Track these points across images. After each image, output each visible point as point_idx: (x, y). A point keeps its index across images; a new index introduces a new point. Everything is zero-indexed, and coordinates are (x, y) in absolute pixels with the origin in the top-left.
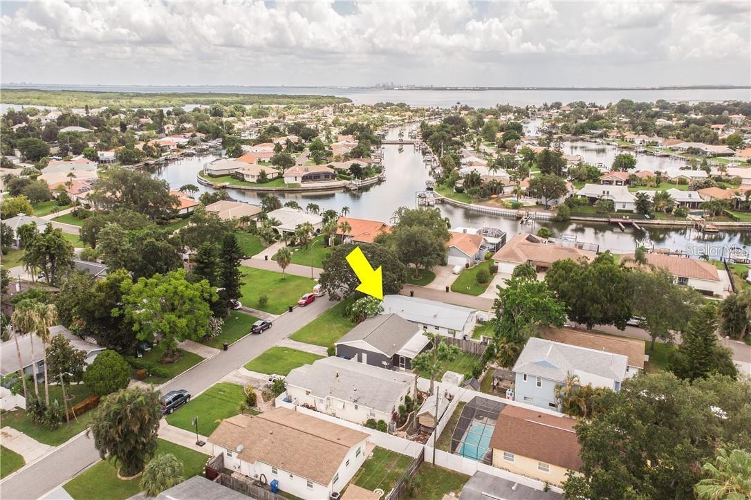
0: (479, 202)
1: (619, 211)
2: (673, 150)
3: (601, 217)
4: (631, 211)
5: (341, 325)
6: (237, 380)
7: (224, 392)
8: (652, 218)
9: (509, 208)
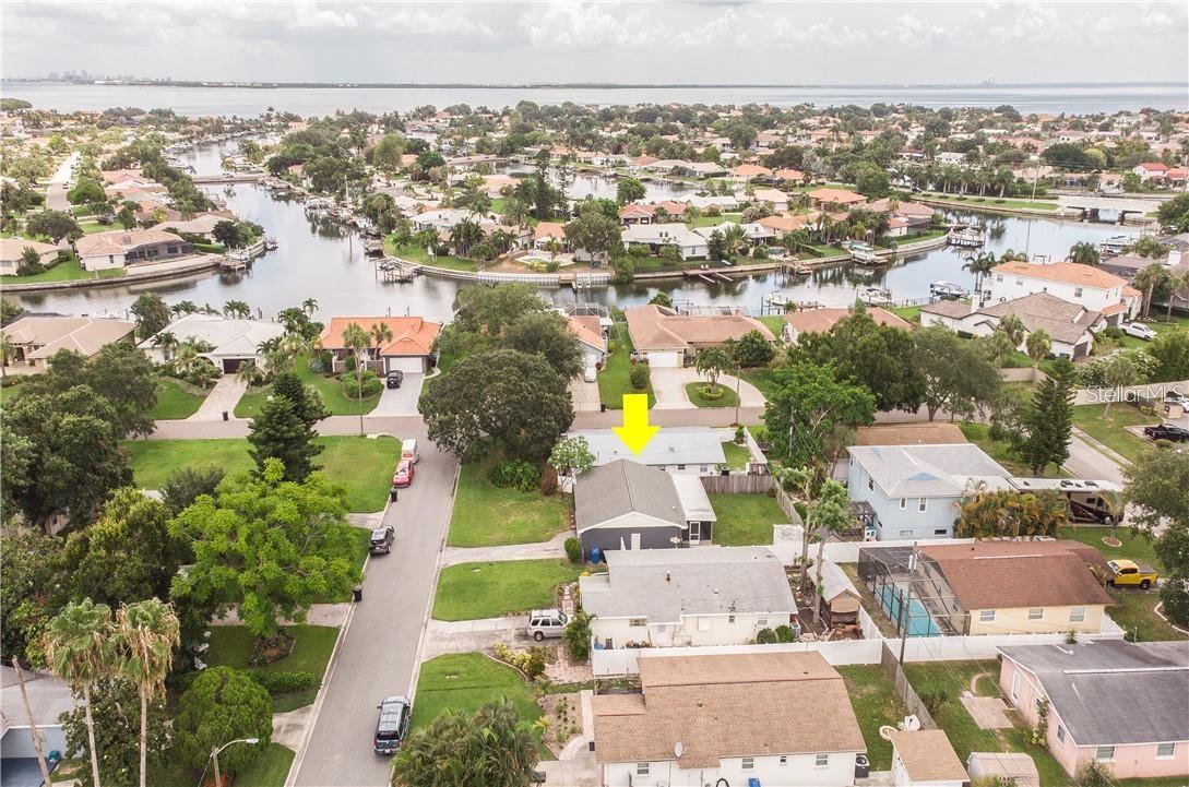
0: (488, 267)
1: (689, 259)
2: (650, 172)
3: (673, 270)
4: (703, 258)
5: (512, 502)
6: (453, 645)
7: (456, 673)
8: (734, 264)
9: (542, 272)
